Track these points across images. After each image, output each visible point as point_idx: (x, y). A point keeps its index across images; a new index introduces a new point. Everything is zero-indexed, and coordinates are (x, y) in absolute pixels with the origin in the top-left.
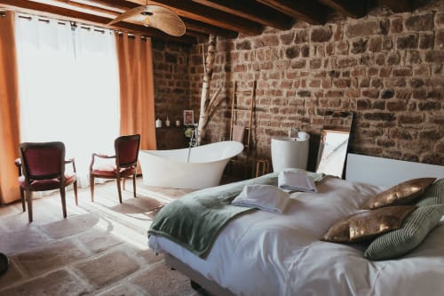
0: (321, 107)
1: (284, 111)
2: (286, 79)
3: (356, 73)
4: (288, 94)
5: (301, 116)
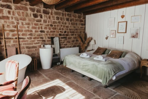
0: (48, 36)
1: (35, 38)
2: (34, 25)
3: (58, 26)
4: (35, 31)
5: (42, 40)
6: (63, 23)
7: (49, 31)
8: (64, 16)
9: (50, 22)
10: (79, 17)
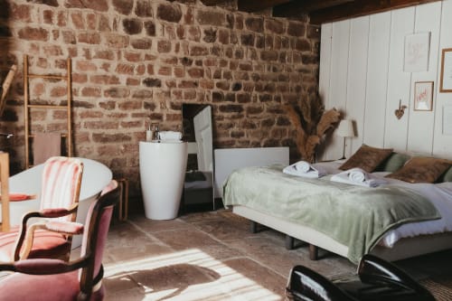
0: (174, 99)
1: (125, 106)
2: (124, 61)
3: (209, 63)
4: (129, 82)
5: (149, 112)
6: (229, 54)
7: (178, 81)
8: (235, 29)
9: (181, 48)
10: (295, 31)
